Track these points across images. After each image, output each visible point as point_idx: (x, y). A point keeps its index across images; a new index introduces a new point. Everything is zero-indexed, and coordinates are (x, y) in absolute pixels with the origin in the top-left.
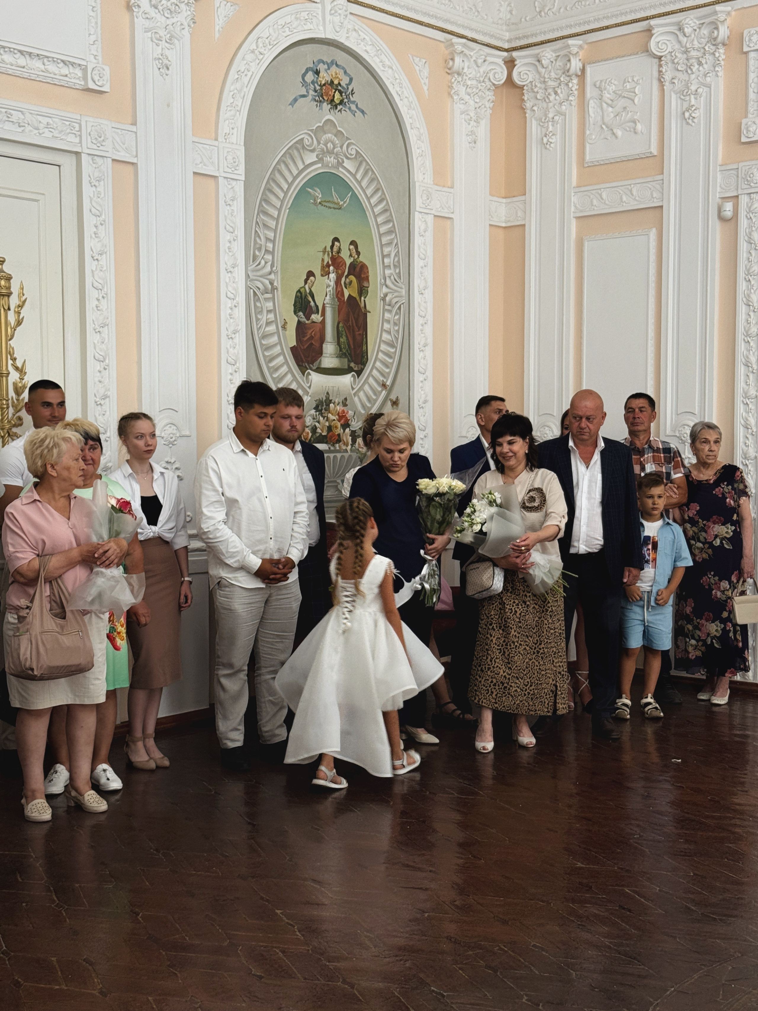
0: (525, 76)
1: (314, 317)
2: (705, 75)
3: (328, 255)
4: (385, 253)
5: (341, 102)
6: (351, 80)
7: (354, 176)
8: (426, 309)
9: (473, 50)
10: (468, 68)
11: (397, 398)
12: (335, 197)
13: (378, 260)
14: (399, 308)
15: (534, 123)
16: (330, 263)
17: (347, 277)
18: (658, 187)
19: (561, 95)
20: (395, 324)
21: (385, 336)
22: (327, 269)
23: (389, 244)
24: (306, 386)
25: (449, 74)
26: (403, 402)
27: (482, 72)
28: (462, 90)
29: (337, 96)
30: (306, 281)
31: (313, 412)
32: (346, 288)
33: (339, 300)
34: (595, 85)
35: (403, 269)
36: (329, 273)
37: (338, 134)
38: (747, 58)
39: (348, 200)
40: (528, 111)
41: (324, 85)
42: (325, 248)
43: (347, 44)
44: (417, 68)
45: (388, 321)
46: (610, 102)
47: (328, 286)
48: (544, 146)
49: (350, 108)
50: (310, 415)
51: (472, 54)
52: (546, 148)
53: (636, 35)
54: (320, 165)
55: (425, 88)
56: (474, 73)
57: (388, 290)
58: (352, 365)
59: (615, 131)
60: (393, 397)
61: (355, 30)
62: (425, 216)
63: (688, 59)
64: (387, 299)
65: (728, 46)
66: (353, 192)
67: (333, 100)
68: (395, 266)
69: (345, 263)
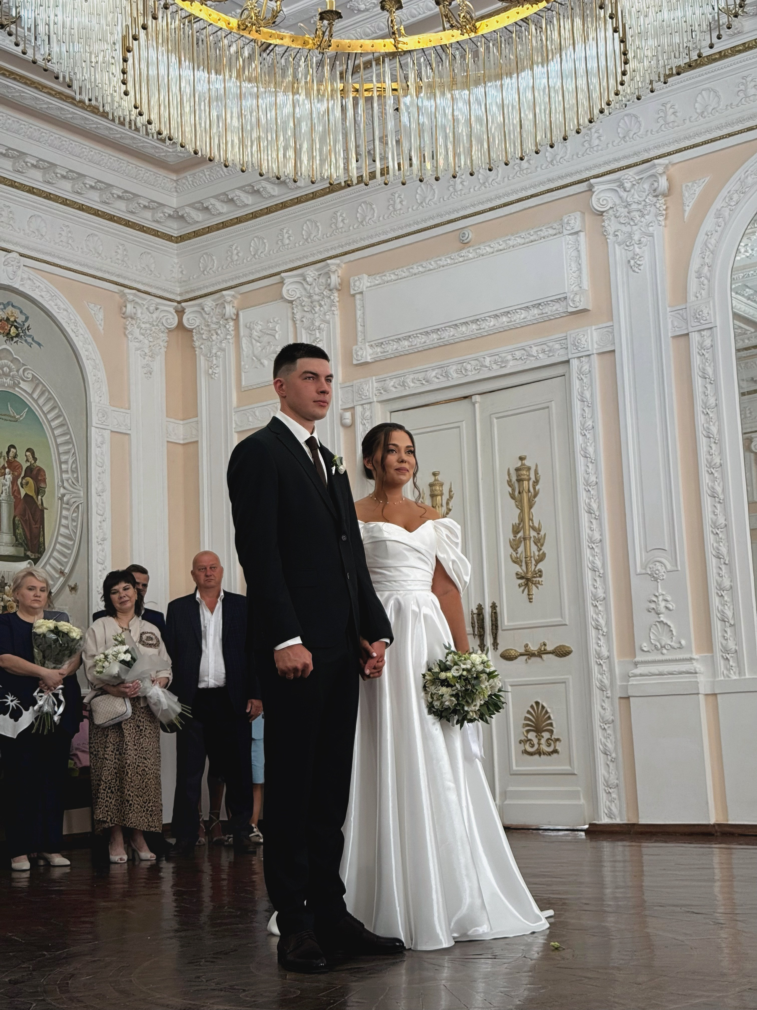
0: (193, 321)
2: (325, 314)
3: (4, 459)
4: (63, 460)
5: (17, 335)
6: (27, 318)
7: (31, 395)
8: (104, 508)
9: (145, 299)
10: (142, 314)
11: (76, 585)
12: (11, 411)
13: (56, 465)
14: (78, 507)
15: (202, 358)
16: (6, 465)
17: (23, 478)
19: (221, 335)
20: (73, 520)
21: (63, 530)
23: (67, 453)
25: (124, 318)
26: (82, 589)
27: (155, 318)
28: (137, 332)
29: (13, 330)
32: (22, 487)
33: (15, 497)
34: (246, 326)
35: (81, 475)
36: (5, 474)
37: (14, 360)
38: (355, 300)
39: (24, 414)
40: (197, 349)
41: (1, 321)
43: (21, 289)
44: (93, 312)
45: (66, 518)
46: (257, 338)
47: (4, 485)
48: (210, 376)
49: (26, 341)
51: (145, 303)
52: (212, 378)
53: (275, 286)
55: (101, 328)
56: (147, 318)
57: (65, 491)
58: (29, 553)
59: (262, 361)
60: (72, 583)
61: (30, 279)
62: (101, 430)
63: (312, 302)
64: (65, 499)
65: (339, 290)
66: (30, 408)
67: (8, 334)
68: (73, 472)
69: (21, 467)
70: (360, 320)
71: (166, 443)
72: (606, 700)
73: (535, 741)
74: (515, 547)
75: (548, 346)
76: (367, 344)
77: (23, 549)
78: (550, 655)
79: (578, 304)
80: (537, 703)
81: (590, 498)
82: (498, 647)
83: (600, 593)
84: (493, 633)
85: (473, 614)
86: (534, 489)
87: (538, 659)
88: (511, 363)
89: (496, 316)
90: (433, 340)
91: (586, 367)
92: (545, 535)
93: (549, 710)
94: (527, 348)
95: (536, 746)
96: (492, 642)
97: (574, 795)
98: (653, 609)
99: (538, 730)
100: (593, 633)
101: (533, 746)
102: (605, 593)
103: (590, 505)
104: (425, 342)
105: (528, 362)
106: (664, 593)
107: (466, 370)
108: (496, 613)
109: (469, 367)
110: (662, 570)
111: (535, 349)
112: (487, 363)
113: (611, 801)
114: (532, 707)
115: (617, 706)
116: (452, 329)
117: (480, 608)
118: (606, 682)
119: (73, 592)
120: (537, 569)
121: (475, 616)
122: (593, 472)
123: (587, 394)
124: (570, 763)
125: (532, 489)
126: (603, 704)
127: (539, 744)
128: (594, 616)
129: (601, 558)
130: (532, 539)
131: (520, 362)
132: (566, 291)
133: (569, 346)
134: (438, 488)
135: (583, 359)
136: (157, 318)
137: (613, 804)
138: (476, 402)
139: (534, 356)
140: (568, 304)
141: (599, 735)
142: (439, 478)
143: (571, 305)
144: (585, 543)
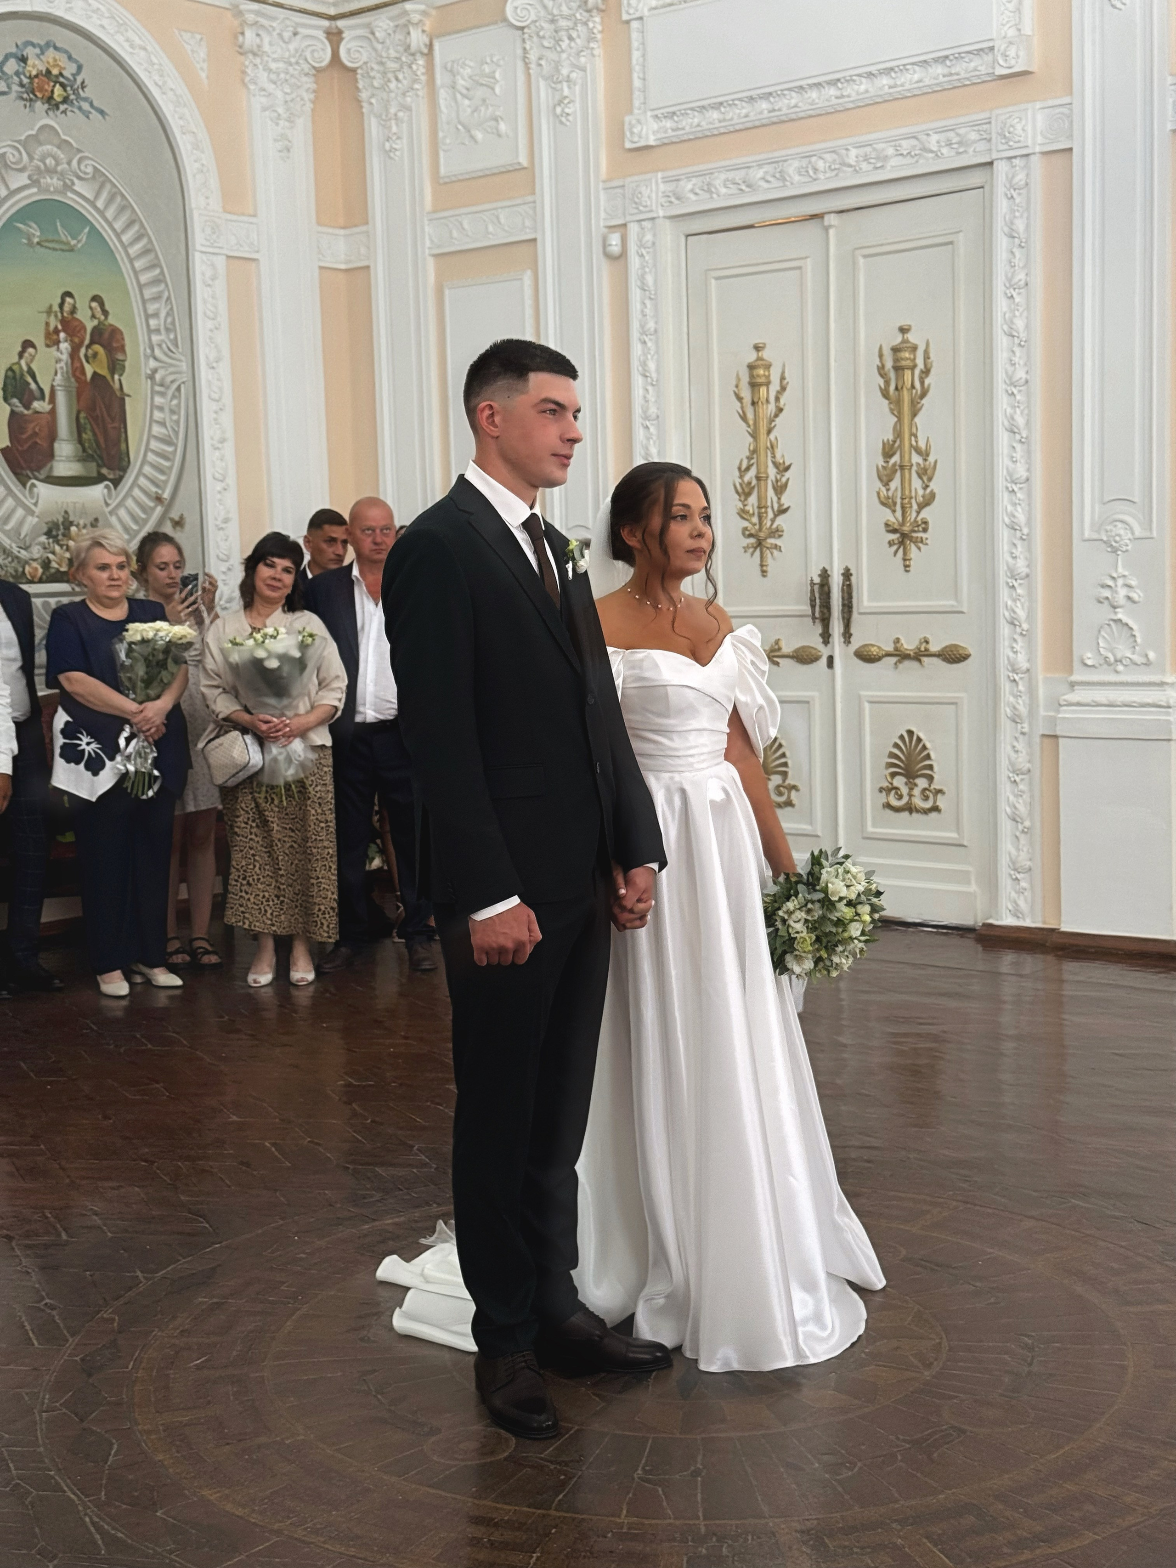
0: (357, 55)
1: (36, 405)
2: (578, 55)
3: (56, 316)
4: (150, 311)
5: (66, 100)
6: (80, 68)
7: (93, 204)
8: (221, 389)
9: (274, 19)
10: (271, 44)
11: (182, 517)
12: (63, 235)
13: (139, 321)
14: (178, 389)
15: (374, 121)
16: (60, 327)
17: (88, 347)
18: (531, 212)
19: (405, 82)
20: (172, 412)
21: (157, 430)
22: (55, 337)
23: (157, 298)
24: (29, 502)
25: (241, 54)
26: (191, 520)
27: (292, 52)
28: (263, 76)
29: (58, 91)
30: (21, 355)
31: (43, 539)
32: (88, 361)
33: (78, 379)
34: (446, 68)
35: (181, 334)
36: (58, 342)
37: (63, 144)
38: (629, 28)
39: (83, 237)
40: (365, 104)
41: (36, 76)
42: (51, 307)
43: (67, 16)
44: (188, 48)
45: (161, 409)
46: (464, 91)
47: (58, 361)
48: (387, 154)
49: (80, 108)
50: (39, 544)
51: (274, 24)
52: (390, 158)
54: (35, 190)
55: (203, 75)
56: (279, 51)
57: (157, 364)
58: (104, 471)
59: (473, 132)
60: (175, 515)
62: (211, 257)
63: (556, 31)
64: (158, 377)
65: (603, 11)
66: (93, 227)
67: (50, 99)
68: (168, 330)
69: (84, 328)
70: (637, 68)
71: (317, 270)
72: (1021, 737)
73: (904, 790)
74: (885, 478)
75: (958, 135)
76: (649, 114)
77: (94, 464)
78: (935, 660)
79: (1013, 62)
80: (910, 733)
81: (1014, 407)
82: (852, 639)
83: (1021, 566)
84: (843, 618)
85: (812, 584)
86: (922, 383)
87: (915, 664)
88: (894, 162)
89: (870, 75)
90: (761, 113)
91: (1020, 178)
92: (936, 462)
93: (928, 745)
94: (923, 137)
95: (905, 799)
96: (842, 630)
97: (963, 876)
98: (1107, 598)
99: (910, 775)
100: (1005, 630)
101: (900, 797)
102: (1028, 566)
103: (1013, 419)
104: (746, 116)
105: (921, 161)
106: (1126, 573)
107: (816, 170)
108: (850, 586)
109: (821, 165)
110: (1127, 536)
111: (934, 138)
112: (852, 161)
113: (1021, 892)
114: (902, 737)
115: (1037, 748)
116: (794, 94)
117: (825, 575)
118: (1023, 710)
119: (178, 528)
120: (919, 518)
121: (816, 588)
122: (1022, 363)
123: (1020, 225)
124: (958, 828)
125: (917, 385)
126: (1016, 744)
127: (911, 796)
128: (1010, 603)
129: (1027, 508)
130: (914, 468)
131: (908, 160)
132: (994, 36)
133: (994, 136)
134: (761, 372)
135: (1016, 161)
136: (296, 50)
137: (1022, 898)
138: (830, 226)
139: (932, 152)
140: (995, 61)
141: (1006, 791)
142: (765, 354)
143: (1001, 62)
144: (1001, 483)
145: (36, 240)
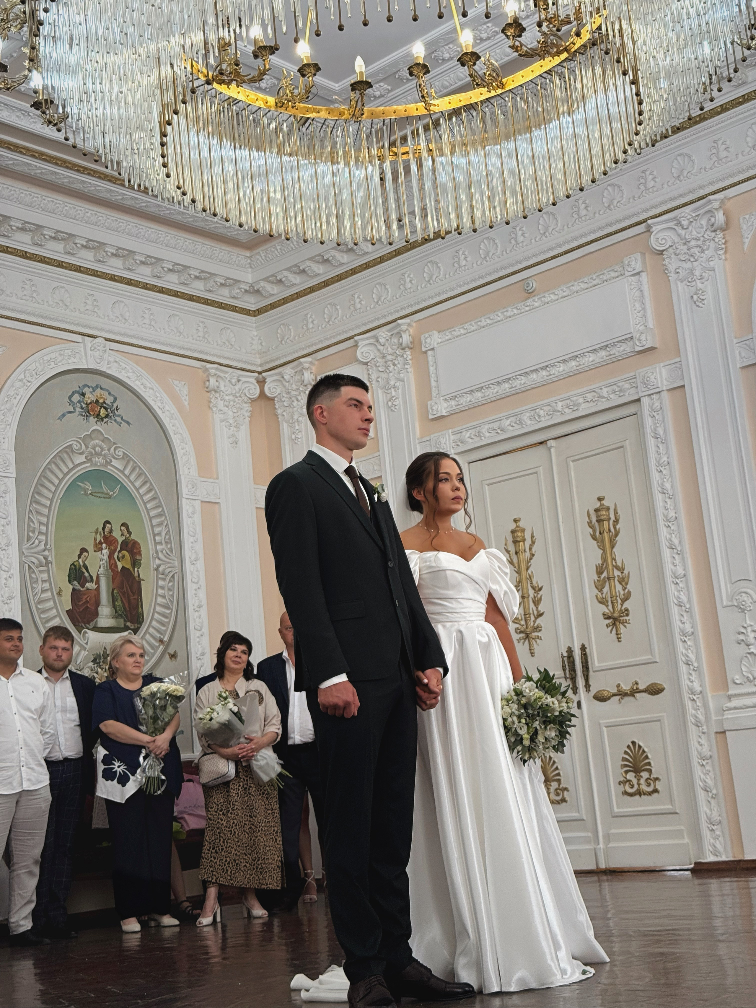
0: (274, 390)
1: (88, 585)
2: (399, 373)
3: (100, 535)
4: (156, 532)
5: (107, 416)
6: (115, 399)
7: (122, 472)
8: (198, 576)
9: (226, 372)
10: (225, 386)
11: (175, 652)
12: (105, 489)
13: (149, 537)
14: (173, 576)
15: (285, 425)
16: (103, 541)
17: (119, 552)
18: (377, 462)
20: (169, 590)
21: (160, 600)
22: (100, 546)
23: (160, 525)
24: (83, 643)
25: (208, 392)
26: (181, 654)
27: (237, 390)
28: (221, 404)
29: (103, 411)
30: (79, 557)
31: (91, 664)
32: (119, 560)
33: (113, 570)
35: (175, 545)
36: (101, 549)
37: (105, 440)
38: (427, 356)
39: (117, 490)
40: (280, 416)
41: (90, 403)
42: (97, 529)
43: (109, 372)
44: (177, 389)
45: (162, 588)
47: (101, 560)
49: (115, 421)
50: (88, 667)
51: (226, 376)
52: (295, 443)
53: (350, 349)
54: (89, 464)
55: (186, 403)
56: (230, 390)
57: (160, 562)
58: (128, 624)
60: (171, 651)
61: (116, 362)
62: (192, 501)
63: (386, 362)
64: (161, 569)
65: (411, 348)
66: (122, 484)
67: (98, 415)
68: (166, 543)
69: (117, 541)
70: (433, 375)
71: (255, 509)
72: (703, 736)
73: (635, 781)
74: (600, 587)
75: (618, 387)
76: (441, 398)
77: (122, 620)
78: (644, 694)
79: (644, 343)
80: (633, 743)
81: (671, 534)
82: (591, 689)
83: (688, 628)
84: (584, 675)
85: (563, 657)
86: (615, 528)
87: (631, 698)
88: (583, 406)
89: (565, 361)
90: (505, 390)
91: (657, 405)
92: (629, 574)
93: (646, 750)
94: (599, 391)
95: (636, 787)
96: (584, 684)
97: (679, 834)
98: (743, 640)
99: (637, 771)
100: (683, 668)
101: (632, 786)
102: (692, 627)
103: (671, 540)
104: (497, 392)
105: (599, 403)
106: (752, 624)
107: (539, 416)
108: (585, 655)
109: (542, 413)
110: (749, 601)
111: (605, 390)
112: (559, 408)
113: (716, 838)
114: (628, 747)
115: (714, 741)
116: (522, 377)
117: (570, 651)
118: (701, 717)
119: (173, 659)
120: (623, 608)
121: (565, 659)
122: (672, 508)
123: (660, 431)
124: (671, 802)
125: (612, 529)
126: (700, 740)
127: (639, 784)
128: (684, 651)
129: (687, 592)
130: (616, 579)
131: (592, 404)
132: (632, 331)
133: (639, 384)
134: (519, 534)
135: (654, 396)
136: (240, 390)
137: (718, 842)
138: (551, 447)
139: (605, 398)
140: (635, 344)
141: (698, 772)
142: (521, 524)
143: (638, 344)
144: (669, 580)
145: (89, 492)
